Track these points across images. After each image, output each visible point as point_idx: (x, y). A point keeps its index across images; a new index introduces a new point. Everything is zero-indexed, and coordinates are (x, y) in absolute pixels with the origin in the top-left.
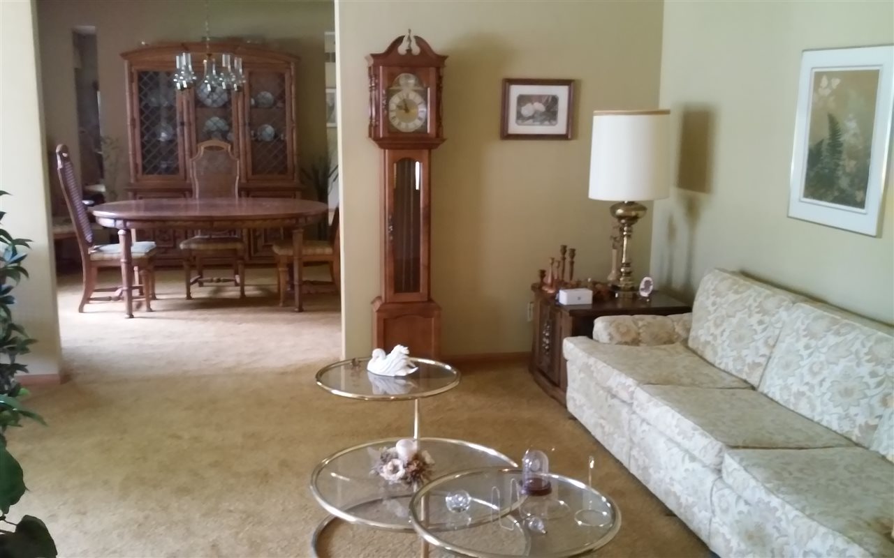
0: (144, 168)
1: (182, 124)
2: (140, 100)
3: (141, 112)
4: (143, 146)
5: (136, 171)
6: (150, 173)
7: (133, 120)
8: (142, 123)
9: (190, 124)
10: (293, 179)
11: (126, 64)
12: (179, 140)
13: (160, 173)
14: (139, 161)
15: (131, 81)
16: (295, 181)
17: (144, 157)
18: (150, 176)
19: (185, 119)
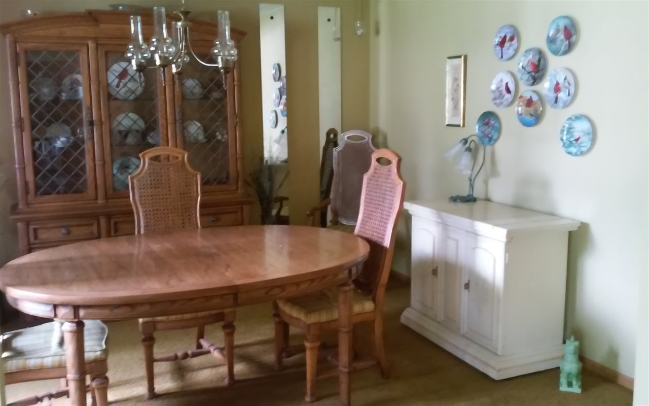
0: (37, 187)
1: (91, 123)
2: (30, 91)
3: (32, 109)
4: (35, 156)
5: (27, 192)
6: (46, 193)
7: (20, 120)
8: (33, 126)
9: (101, 123)
10: (237, 189)
11: (8, 39)
12: (87, 146)
13: (58, 193)
14: (30, 177)
15: (16, 64)
16: (239, 191)
17: (36, 172)
18: (47, 197)
19: (95, 117)
